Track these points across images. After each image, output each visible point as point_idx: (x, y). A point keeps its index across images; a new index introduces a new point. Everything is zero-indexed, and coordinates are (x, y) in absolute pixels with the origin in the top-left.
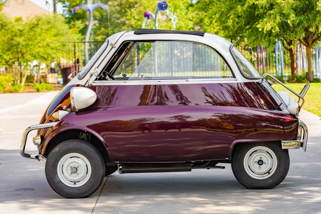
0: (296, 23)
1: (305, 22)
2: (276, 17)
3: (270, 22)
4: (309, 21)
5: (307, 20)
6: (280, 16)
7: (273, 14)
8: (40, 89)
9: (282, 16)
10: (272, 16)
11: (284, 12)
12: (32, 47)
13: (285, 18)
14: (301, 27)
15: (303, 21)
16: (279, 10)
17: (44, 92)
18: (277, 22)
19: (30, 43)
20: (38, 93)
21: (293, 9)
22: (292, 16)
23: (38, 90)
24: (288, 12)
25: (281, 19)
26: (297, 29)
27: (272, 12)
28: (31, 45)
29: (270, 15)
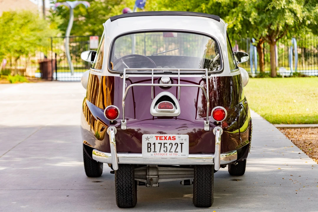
0: (258, 21)
1: (266, 21)
2: (238, 15)
3: (232, 20)
4: (271, 19)
5: (269, 18)
6: (243, 14)
7: (235, 12)
8: (13, 81)
9: (245, 14)
10: (235, 14)
11: (245, 10)
12: (6, 41)
13: (247, 16)
14: (262, 25)
15: (264, 20)
16: (241, 9)
17: (17, 83)
18: (239, 19)
19: (5, 36)
20: (11, 85)
21: (255, 7)
22: (254, 14)
23: (11, 82)
24: (250, 10)
25: (243, 17)
26: (259, 27)
27: (234, 10)
28: (6, 39)
29: (233, 13)
